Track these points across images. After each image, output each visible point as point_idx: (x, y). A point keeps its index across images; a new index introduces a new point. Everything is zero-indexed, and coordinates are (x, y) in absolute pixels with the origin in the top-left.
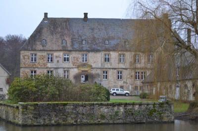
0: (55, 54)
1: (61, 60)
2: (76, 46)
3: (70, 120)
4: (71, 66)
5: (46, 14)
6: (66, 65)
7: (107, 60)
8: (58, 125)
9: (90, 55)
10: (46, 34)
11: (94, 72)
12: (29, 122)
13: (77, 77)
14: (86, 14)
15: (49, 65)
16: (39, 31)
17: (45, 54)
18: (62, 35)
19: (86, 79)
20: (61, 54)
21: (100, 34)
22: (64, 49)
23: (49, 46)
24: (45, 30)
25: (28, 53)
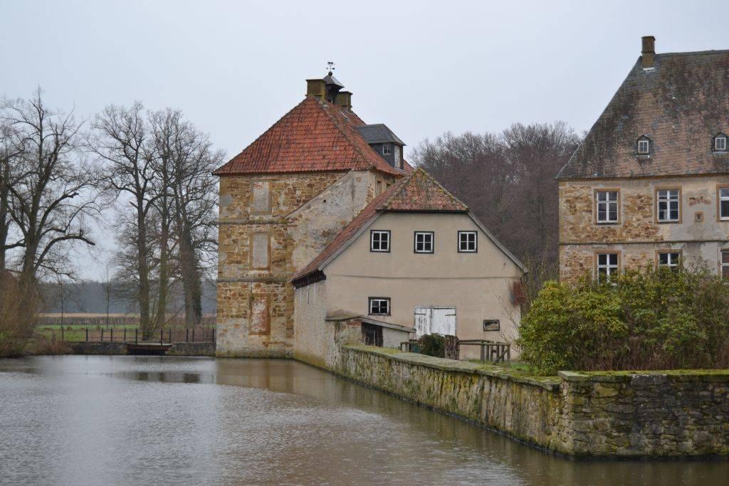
0: (689, 189)
5: (648, 42)
8: (708, 457)
10: (649, 113)
12: (601, 444)
15: (666, 232)
16: (623, 106)
17: (648, 190)
18: (713, 117)
20: (710, 187)
22: (722, 171)
24: (647, 101)
25: (587, 190)
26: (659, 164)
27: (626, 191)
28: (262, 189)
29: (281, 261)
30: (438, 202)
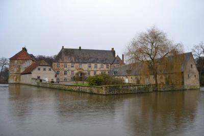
0: (68, 64)
1: (70, 67)
2: (77, 61)
3: (121, 92)
4: (75, 69)
5: (63, 47)
6: (72, 69)
7: (90, 67)
8: (117, 94)
9: (83, 64)
10: (63, 55)
11: (84, 72)
13: (77, 74)
14: (80, 47)
15: (65, 69)
16: (60, 54)
17: (63, 64)
18: (71, 56)
19: (81, 75)
20: (70, 64)
21: (87, 56)
22: (72, 62)
23: (65, 61)
24: (63, 53)
25: (56, 64)
26: (64, 61)
27: (61, 64)
28: (16, 61)
29: (19, 71)
30: (47, 64)
